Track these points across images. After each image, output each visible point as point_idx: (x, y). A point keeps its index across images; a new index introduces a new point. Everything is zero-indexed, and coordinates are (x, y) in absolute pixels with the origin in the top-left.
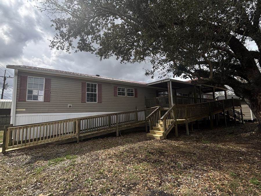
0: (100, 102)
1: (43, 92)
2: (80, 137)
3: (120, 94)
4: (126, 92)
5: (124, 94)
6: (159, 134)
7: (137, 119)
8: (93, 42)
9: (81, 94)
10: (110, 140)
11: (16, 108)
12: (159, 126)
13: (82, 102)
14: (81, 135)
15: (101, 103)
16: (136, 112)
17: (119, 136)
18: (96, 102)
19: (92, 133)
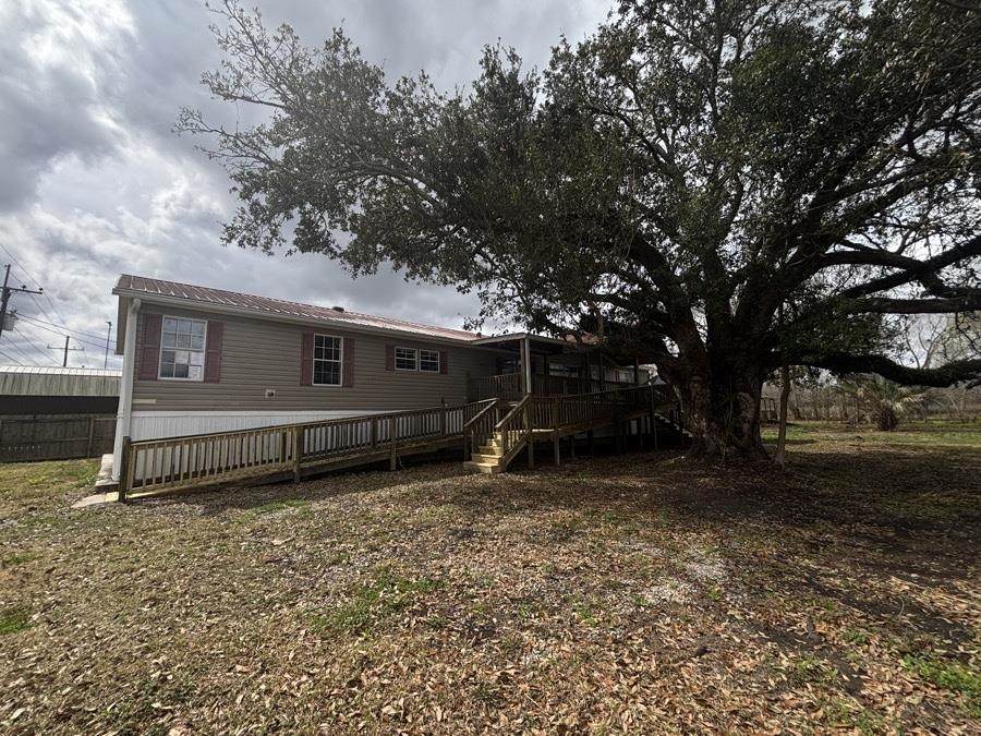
0: (349, 384)
1: (202, 356)
2: (302, 470)
3: (401, 364)
4: (417, 359)
5: (411, 365)
6: (489, 462)
7: (444, 429)
8: (335, 227)
9: (299, 364)
10: (375, 476)
11: (133, 398)
12: (494, 444)
13: (301, 385)
14: (304, 465)
15: (351, 387)
16: (443, 411)
17: (399, 468)
18: (337, 383)
19: (332, 460)
